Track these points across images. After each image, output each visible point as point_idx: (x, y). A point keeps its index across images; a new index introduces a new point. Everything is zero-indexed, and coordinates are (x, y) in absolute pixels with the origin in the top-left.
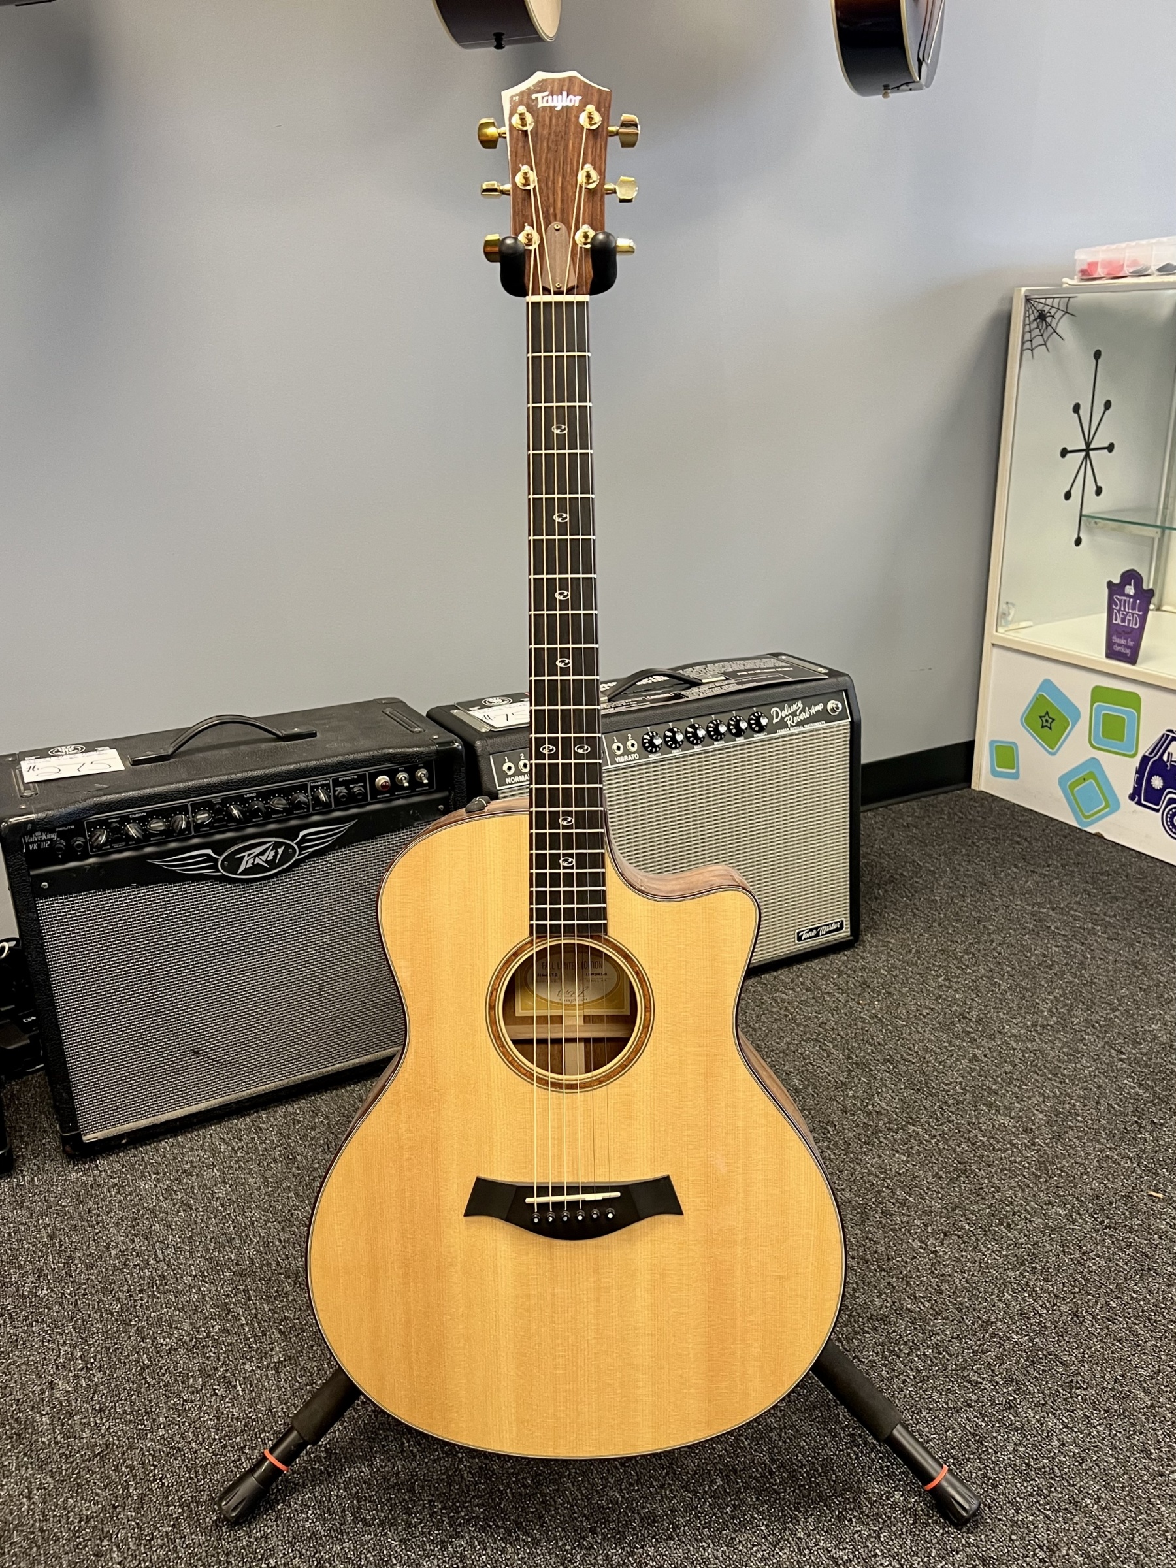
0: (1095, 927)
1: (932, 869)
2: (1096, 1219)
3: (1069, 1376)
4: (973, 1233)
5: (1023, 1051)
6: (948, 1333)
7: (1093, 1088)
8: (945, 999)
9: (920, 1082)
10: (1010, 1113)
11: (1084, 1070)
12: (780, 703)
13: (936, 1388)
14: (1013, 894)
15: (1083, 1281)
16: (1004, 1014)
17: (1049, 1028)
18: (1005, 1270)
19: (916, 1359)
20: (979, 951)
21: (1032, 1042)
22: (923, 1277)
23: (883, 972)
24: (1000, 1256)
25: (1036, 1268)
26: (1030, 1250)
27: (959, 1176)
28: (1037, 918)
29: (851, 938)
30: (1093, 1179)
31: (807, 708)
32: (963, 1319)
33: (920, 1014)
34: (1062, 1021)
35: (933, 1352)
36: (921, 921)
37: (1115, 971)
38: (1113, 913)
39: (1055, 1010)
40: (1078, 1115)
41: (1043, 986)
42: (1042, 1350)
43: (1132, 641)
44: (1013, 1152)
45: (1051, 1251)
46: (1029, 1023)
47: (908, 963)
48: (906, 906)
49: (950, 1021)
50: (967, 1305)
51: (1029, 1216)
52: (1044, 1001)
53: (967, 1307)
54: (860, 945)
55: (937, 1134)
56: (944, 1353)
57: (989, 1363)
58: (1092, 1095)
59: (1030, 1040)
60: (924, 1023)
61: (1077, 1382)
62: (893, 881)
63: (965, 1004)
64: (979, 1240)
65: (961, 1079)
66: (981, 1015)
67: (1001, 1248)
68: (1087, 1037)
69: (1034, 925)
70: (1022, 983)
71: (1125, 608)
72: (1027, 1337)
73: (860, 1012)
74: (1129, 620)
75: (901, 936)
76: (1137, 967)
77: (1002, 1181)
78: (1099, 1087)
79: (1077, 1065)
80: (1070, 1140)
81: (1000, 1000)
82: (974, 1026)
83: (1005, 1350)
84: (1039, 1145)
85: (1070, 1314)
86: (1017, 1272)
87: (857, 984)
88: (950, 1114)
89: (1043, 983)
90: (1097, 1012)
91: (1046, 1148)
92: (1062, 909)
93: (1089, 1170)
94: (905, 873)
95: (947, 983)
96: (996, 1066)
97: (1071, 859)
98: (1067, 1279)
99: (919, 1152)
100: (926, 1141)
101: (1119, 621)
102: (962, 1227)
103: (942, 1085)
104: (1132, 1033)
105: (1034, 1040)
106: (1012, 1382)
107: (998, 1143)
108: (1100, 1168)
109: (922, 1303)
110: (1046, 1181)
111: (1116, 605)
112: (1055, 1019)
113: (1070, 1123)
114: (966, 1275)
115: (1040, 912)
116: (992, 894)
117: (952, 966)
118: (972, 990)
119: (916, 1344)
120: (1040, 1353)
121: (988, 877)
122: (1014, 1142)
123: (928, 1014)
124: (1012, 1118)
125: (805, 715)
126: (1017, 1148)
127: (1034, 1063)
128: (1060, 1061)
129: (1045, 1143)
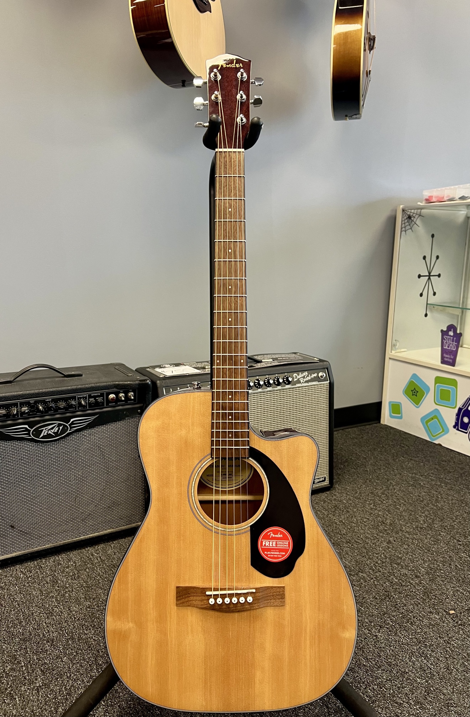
0: (442, 484)
1: (365, 457)
2: (454, 621)
3: (447, 700)
4: (394, 626)
5: (412, 539)
6: (385, 678)
7: (447, 557)
8: (374, 515)
9: (364, 552)
10: (408, 568)
11: (442, 549)
12: (297, 372)
13: (380, 706)
14: (403, 469)
15: (451, 652)
16: (402, 522)
17: (424, 529)
18: (411, 646)
19: (369, 691)
20: (389, 493)
21: (416, 535)
22: (371, 648)
23: (344, 501)
24: (408, 639)
25: (427, 645)
26: (423, 635)
27: (385, 598)
28: (414, 480)
29: (329, 485)
30: (451, 601)
31: (309, 375)
32: (392, 670)
33: (363, 521)
34: (430, 526)
35: (377, 687)
36: (361, 480)
37: (452, 504)
38: (449, 478)
39: (426, 521)
40: (441, 570)
41: (419, 510)
42: (432, 687)
43: (453, 356)
44: (411, 587)
45: (433, 636)
46: (414, 526)
47: (356, 498)
48: (354, 473)
49: (377, 524)
50: (394, 663)
51: (421, 619)
52: (420, 516)
53: (393, 664)
54: (333, 489)
55: (373, 577)
56: (383, 688)
57: (406, 693)
58: (447, 561)
59: (415, 534)
60: (365, 525)
61: (451, 703)
62: (347, 462)
63: (384, 517)
64: (397, 630)
65: (384, 552)
66: (392, 522)
67: (409, 634)
68: (442, 533)
69: (413, 482)
70: (410, 508)
71: (449, 341)
72: (425, 680)
73: (335, 520)
74: (451, 347)
75: (352, 485)
76: (462, 502)
77: (407, 601)
78: (450, 557)
79: (439, 546)
80: (438, 582)
81: (400, 515)
82: (388, 527)
83: (414, 687)
84: (423, 584)
85: (445, 668)
86: (418, 647)
87: (333, 507)
88: (379, 568)
89: (419, 508)
90: (446, 522)
91: (427, 585)
92: (426, 476)
93: (449, 596)
94: (353, 458)
95: (375, 507)
96: (400, 546)
97: (428, 454)
98: (443, 651)
99: (365, 587)
100: (368, 580)
101: (446, 347)
102: (389, 624)
103: (375, 554)
104: (463, 532)
105: (417, 534)
106: (419, 703)
107: (403, 582)
108: (454, 596)
109: (371, 662)
110: (429, 601)
111: (445, 340)
112: (426, 524)
113: (437, 574)
114: (392, 648)
115: (416, 477)
116: (393, 469)
117: (377, 500)
118: (387, 511)
119: (369, 683)
120: (431, 688)
121: (391, 461)
122: (411, 582)
123: (366, 521)
124: (410, 571)
125: (309, 378)
126: (413, 585)
127: (418, 545)
128: (430, 544)
129: (426, 583)
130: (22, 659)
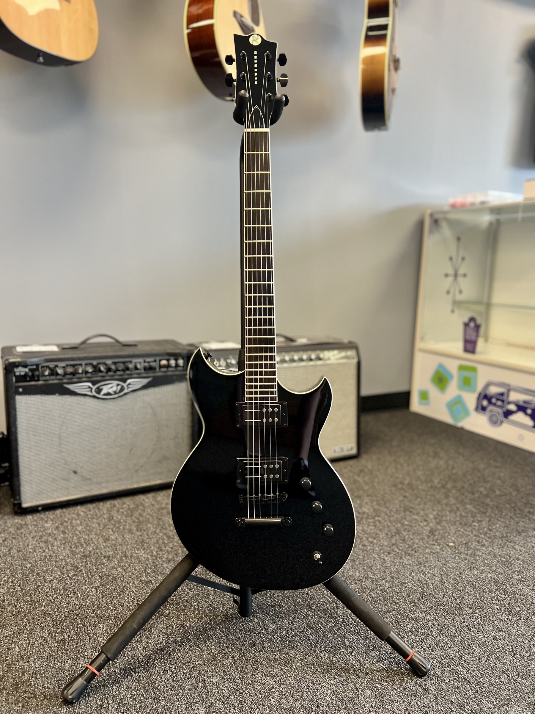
1: (393, 435)
14: (426, 444)
23: (369, 467)
29: (357, 455)
31: (339, 353)
47: (380, 464)
62: (376, 438)
75: (377, 455)
87: (358, 470)
94: (381, 436)
121: (416, 438)
125: (338, 356)
130: (83, 568)
